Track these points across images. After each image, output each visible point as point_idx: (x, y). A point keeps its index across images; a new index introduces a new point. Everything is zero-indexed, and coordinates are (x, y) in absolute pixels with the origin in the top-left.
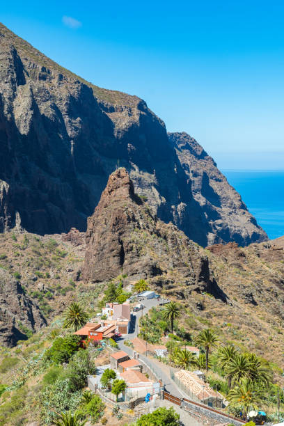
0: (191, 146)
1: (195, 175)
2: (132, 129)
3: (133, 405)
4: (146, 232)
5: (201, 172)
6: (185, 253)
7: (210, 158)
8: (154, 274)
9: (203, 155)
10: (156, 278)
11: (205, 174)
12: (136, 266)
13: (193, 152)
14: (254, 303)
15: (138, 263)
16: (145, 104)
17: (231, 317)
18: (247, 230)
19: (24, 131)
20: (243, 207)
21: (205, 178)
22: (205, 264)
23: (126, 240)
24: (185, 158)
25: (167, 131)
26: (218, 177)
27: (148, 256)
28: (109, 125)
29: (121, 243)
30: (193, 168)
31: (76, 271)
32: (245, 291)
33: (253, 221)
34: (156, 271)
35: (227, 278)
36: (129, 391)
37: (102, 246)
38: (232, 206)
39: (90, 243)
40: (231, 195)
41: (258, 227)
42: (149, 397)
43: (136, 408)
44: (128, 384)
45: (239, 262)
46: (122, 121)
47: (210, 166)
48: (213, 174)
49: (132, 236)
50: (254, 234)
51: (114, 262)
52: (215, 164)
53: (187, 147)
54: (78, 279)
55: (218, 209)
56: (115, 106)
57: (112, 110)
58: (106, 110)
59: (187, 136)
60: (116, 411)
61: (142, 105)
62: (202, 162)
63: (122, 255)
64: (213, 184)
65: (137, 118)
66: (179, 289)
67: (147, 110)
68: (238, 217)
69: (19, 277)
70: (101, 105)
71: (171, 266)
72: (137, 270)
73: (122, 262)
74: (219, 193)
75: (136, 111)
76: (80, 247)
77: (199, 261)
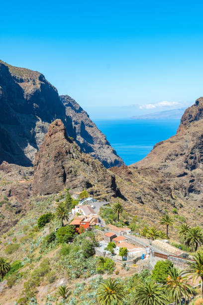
0: (72, 104)
1: (76, 123)
2: (36, 94)
3: (135, 261)
4: (78, 161)
5: (79, 121)
6: (101, 172)
7: (85, 112)
8: (88, 187)
9: (80, 110)
10: (90, 189)
11: (82, 122)
12: (76, 182)
13: (73, 108)
14: (142, 202)
15: (76, 181)
16: (44, 77)
17: (136, 212)
18: (111, 158)
20: (107, 143)
21: (83, 125)
22: (113, 179)
23: (67, 166)
24: (69, 112)
25: (59, 95)
26: (91, 124)
27: (82, 176)
28: (21, 91)
29: (63, 168)
30: (74, 119)
31: (8, 189)
32: (137, 195)
33: (114, 152)
34: (89, 185)
35: (125, 188)
36: (130, 254)
37: (47, 171)
38: (100, 143)
39: (37, 169)
40: (100, 136)
41: (117, 156)
43: (138, 263)
44: (128, 250)
45: (128, 177)
46: (29, 88)
47: (85, 117)
48: (87, 122)
49: (69, 164)
50: (116, 160)
51: (59, 181)
52: (88, 116)
53: (70, 105)
54: (9, 195)
55: (92, 145)
56: (23, 78)
57: (22, 81)
58: (18, 81)
59: (69, 98)
60: (125, 265)
61: (41, 78)
62: (79, 115)
63: (64, 176)
64: (87, 129)
65: (39, 86)
66: (103, 196)
67: (45, 81)
68: (105, 150)
70: (14, 78)
71: (96, 182)
72: (77, 185)
73: (64, 180)
74: (92, 135)
75: (38, 81)
76: (9, 174)
77: (110, 178)
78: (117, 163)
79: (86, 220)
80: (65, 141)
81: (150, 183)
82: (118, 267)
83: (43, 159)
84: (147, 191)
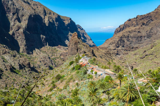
0: (80, 27)
1: (81, 33)
2: (69, 24)
3: (99, 76)
4: (82, 45)
5: (82, 33)
6: (89, 49)
8: (85, 53)
9: (82, 29)
10: (85, 54)
11: (83, 33)
12: (81, 52)
13: (80, 29)
14: (102, 58)
17: (100, 61)
18: (92, 44)
19: (47, 25)
20: (91, 39)
21: (83, 34)
22: (93, 51)
23: (78, 46)
24: (79, 30)
25: (76, 24)
26: (86, 33)
27: (83, 50)
28: (64, 23)
29: (77, 47)
30: (80, 32)
31: (60, 54)
32: (100, 56)
33: (93, 42)
34: (85, 52)
35: (96, 53)
36: (98, 73)
37: (72, 48)
38: (89, 39)
39: (69, 48)
40: (89, 37)
42: (102, 74)
43: (100, 76)
44: (97, 72)
45: (97, 50)
46: (67, 22)
47: (84, 31)
48: (84, 33)
49: (79, 46)
50: (93, 45)
51: (76, 51)
53: (79, 27)
54: (61, 56)
55: (86, 40)
56: (65, 19)
57: (64, 20)
58: (63, 20)
59: (79, 25)
60: (96, 77)
61: (70, 19)
62: (82, 30)
63: (77, 50)
64: (85, 35)
65: (70, 22)
66: (89, 56)
67: (71, 20)
68: (90, 42)
69: (49, 55)
70: (62, 19)
71: (87, 51)
73: (77, 51)
74: (86, 37)
75: (69, 20)
76: (61, 49)
77: (92, 50)
78: (94, 45)
79: (84, 63)
80: (78, 39)
81: (104, 52)
82: (94, 77)
83: (71, 44)
84: (103, 54)
